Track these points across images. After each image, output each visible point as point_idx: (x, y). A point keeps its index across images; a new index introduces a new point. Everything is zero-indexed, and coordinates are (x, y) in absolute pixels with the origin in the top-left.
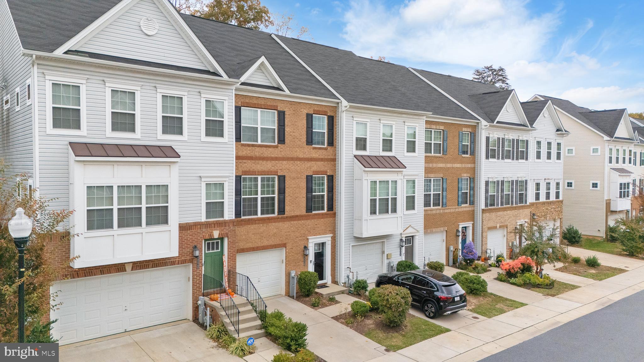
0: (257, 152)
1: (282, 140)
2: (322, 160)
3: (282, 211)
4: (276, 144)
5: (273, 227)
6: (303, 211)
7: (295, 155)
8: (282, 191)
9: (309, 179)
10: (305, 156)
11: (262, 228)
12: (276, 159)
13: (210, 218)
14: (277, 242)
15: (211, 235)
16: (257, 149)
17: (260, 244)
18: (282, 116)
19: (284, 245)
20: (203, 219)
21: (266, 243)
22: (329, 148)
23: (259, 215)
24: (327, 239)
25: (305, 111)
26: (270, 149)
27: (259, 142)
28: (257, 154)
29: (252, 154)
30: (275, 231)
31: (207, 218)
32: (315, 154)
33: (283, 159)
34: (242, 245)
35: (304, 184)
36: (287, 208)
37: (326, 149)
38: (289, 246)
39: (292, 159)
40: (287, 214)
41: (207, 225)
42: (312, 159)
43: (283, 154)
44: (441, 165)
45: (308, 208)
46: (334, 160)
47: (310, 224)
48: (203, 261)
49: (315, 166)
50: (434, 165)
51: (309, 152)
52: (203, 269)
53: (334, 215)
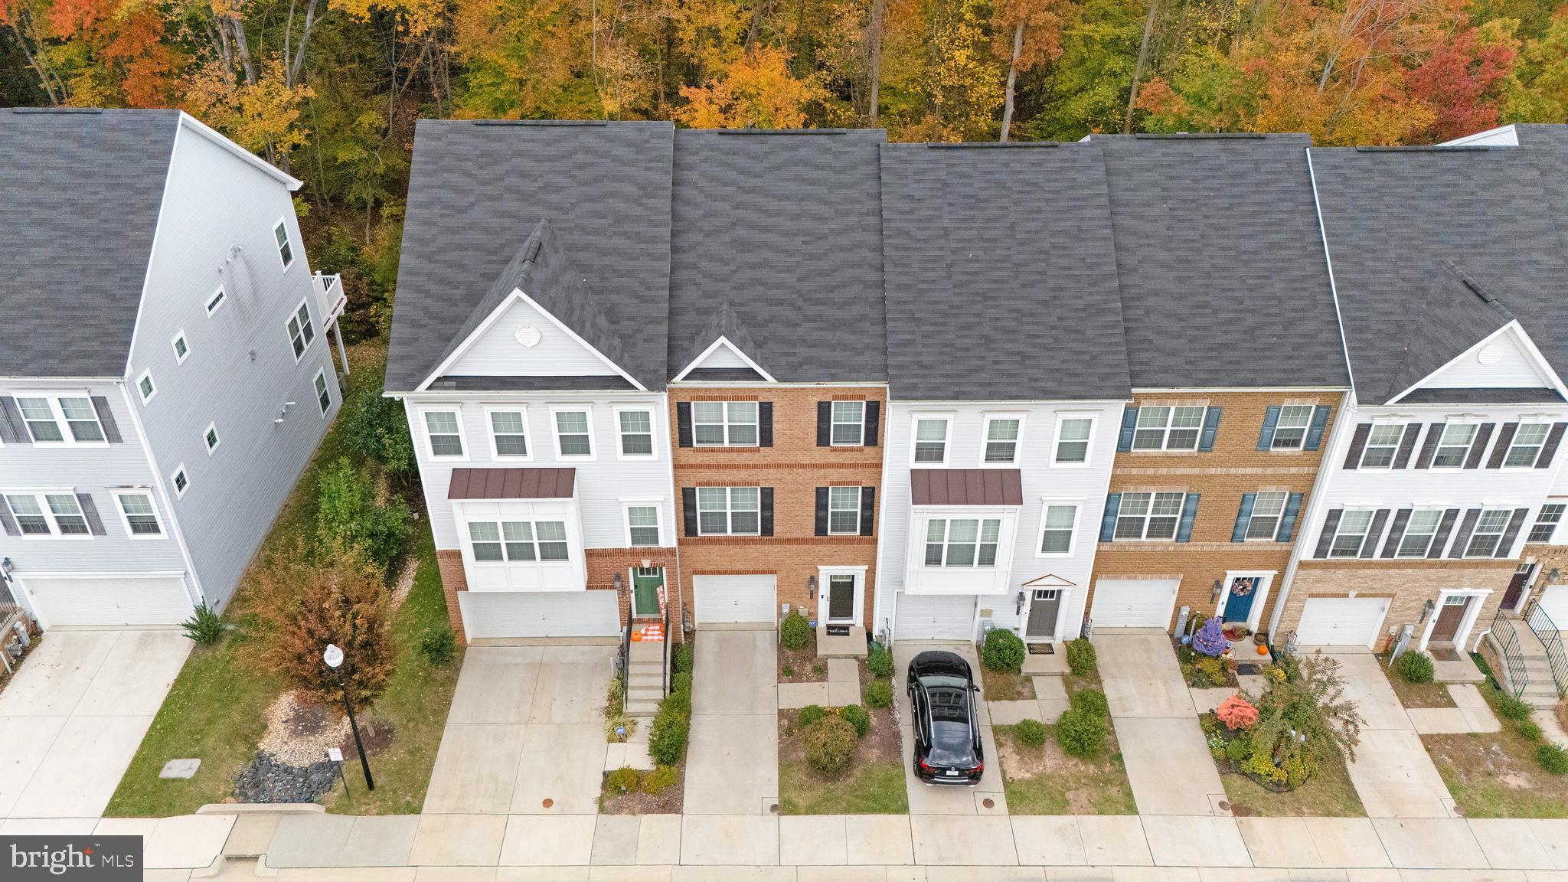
0: (722, 458)
1: (767, 439)
2: (850, 466)
3: (768, 529)
4: (758, 444)
5: (752, 551)
6: (810, 533)
7: (793, 461)
8: (768, 506)
9: (821, 492)
10: (813, 461)
11: (733, 549)
12: (755, 466)
13: (639, 543)
14: (760, 566)
15: (639, 564)
16: (722, 455)
17: (730, 568)
18: (766, 407)
19: (773, 572)
20: (628, 544)
21: (739, 566)
22: (867, 449)
23: (729, 533)
24: (859, 572)
25: (817, 399)
26: (745, 454)
27: (726, 444)
28: (722, 462)
29: (713, 462)
30: (756, 554)
31: (633, 543)
32: (833, 458)
33: (769, 466)
34: (700, 567)
35: (812, 499)
37: (860, 450)
38: (782, 573)
39: (787, 466)
40: (778, 534)
41: (632, 552)
42: (827, 466)
43: (769, 460)
44: (1188, 471)
45: (820, 529)
46: (879, 466)
47: (824, 549)
48: (632, 587)
49: (835, 475)
50: (1165, 471)
51: (821, 455)
52: (633, 595)
53: (875, 541)
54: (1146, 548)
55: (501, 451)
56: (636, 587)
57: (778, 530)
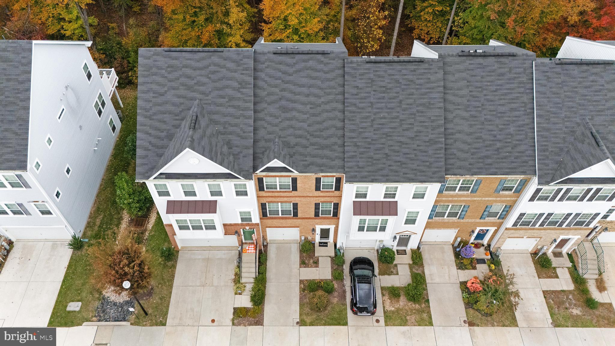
2: (329, 197)
3: (296, 215)
4: (291, 190)
5: (289, 220)
6: (312, 214)
7: (305, 195)
8: (295, 208)
9: (317, 204)
10: (314, 195)
11: (281, 221)
12: (291, 197)
13: (244, 222)
14: (293, 225)
15: (245, 228)
16: (276, 193)
17: (281, 226)
19: (298, 227)
20: (240, 222)
21: (284, 226)
22: (336, 191)
23: (280, 215)
24: (332, 228)
25: (315, 177)
26: (286, 193)
27: (278, 190)
28: (277, 195)
29: (273, 195)
30: (291, 222)
31: (242, 221)
32: (322, 194)
33: (296, 197)
34: (269, 226)
35: (313, 206)
37: (332, 192)
38: (302, 227)
39: (303, 197)
41: (242, 225)
42: (319, 197)
43: (296, 195)
44: (465, 199)
45: (317, 215)
46: (341, 197)
47: (317, 221)
48: (242, 233)
49: (323, 199)
50: (456, 199)
51: (317, 193)
52: (243, 237)
53: (339, 219)
54: (446, 221)
55: (186, 196)
56: (244, 233)
57: (299, 215)
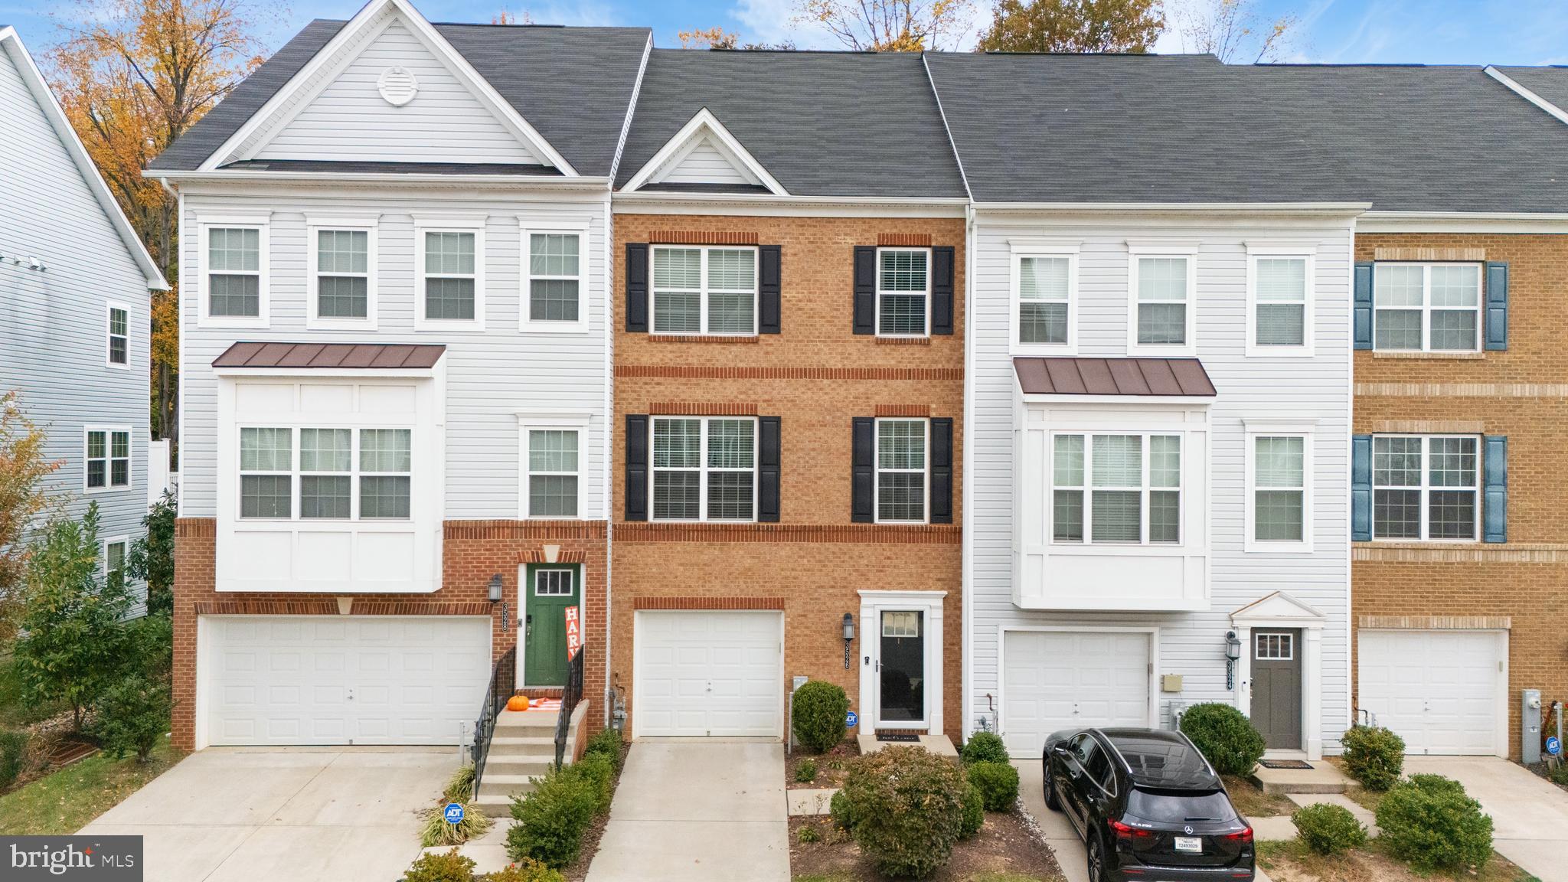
0: (695, 356)
1: (771, 323)
2: (909, 374)
3: (770, 510)
4: (756, 333)
5: (741, 554)
6: (843, 517)
7: (813, 362)
8: (771, 459)
9: (861, 429)
10: (849, 365)
11: (710, 552)
12: (752, 373)
13: (542, 513)
14: (756, 592)
15: (538, 553)
16: (695, 349)
17: (701, 593)
18: (771, 259)
19: (778, 605)
20: (521, 512)
21: (718, 591)
22: (936, 341)
23: (703, 518)
24: (931, 603)
25: (851, 241)
26: (734, 348)
27: (704, 331)
28: (695, 362)
29: (681, 362)
30: (748, 562)
31: (531, 513)
32: (881, 359)
33: (774, 373)
34: (648, 590)
35: (843, 441)
36: (787, 506)
37: (926, 343)
38: (795, 607)
39: (804, 373)
40: (787, 518)
41: (529, 529)
42: (871, 374)
43: (774, 361)
44: (1475, 390)
45: (861, 510)
46: (958, 374)
47: (866, 553)
48: (522, 614)
49: (884, 393)
50: (1435, 389)
51: (861, 352)
52: (521, 633)
53: (957, 535)
54: (1436, 557)
55: (325, 309)
56: (529, 618)
57: (788, 508)
